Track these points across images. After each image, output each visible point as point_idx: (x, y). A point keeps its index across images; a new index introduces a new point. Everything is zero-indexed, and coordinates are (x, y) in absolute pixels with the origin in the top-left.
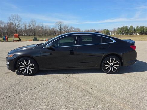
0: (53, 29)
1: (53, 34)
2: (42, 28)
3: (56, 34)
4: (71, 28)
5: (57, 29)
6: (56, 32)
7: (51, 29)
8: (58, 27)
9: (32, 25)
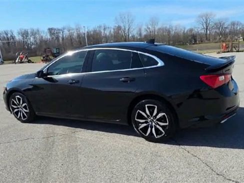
0: (191, 30)
1: (191, 41)
2: (169, 32)
3: (195, 41)
4: (233, 24)
5: (199, 29)
6: (196, 36)
7: (186, 32)
8: (201, 26)
9: (151, 27)
